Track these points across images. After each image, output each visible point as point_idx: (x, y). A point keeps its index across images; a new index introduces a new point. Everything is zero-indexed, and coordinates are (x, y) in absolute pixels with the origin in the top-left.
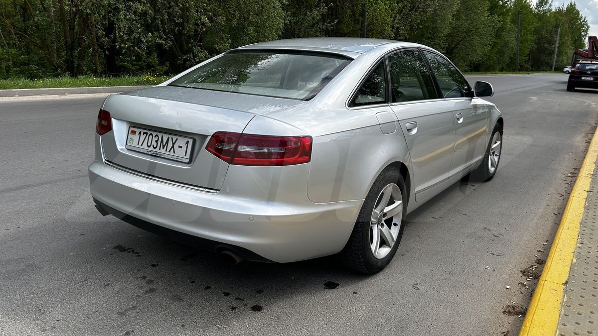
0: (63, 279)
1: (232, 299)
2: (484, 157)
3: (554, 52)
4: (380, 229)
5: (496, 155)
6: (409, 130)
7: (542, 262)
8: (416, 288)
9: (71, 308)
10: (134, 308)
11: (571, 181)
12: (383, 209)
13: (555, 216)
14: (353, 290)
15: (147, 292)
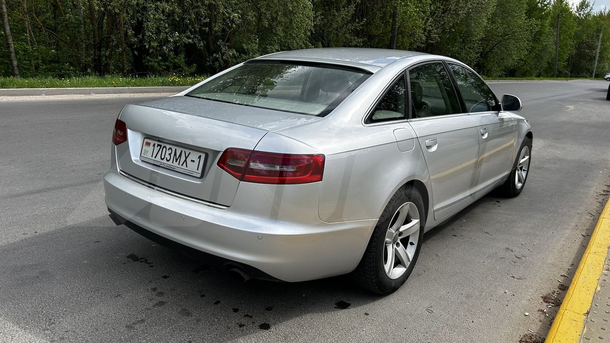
0: (75, 288)
1: (241, 316)
2: (511, 173)
3: (595, 58)
4: (395, 248)
5: (524, 170)
6: (429, 147)
7: (564, 288)
8: (431, 312)
9: (81, 319)
10: (143, 321)
11: (603, 200)
12: (399, 229)
13: (583, 237)
14: (365, 311)
15: (157, 304)
